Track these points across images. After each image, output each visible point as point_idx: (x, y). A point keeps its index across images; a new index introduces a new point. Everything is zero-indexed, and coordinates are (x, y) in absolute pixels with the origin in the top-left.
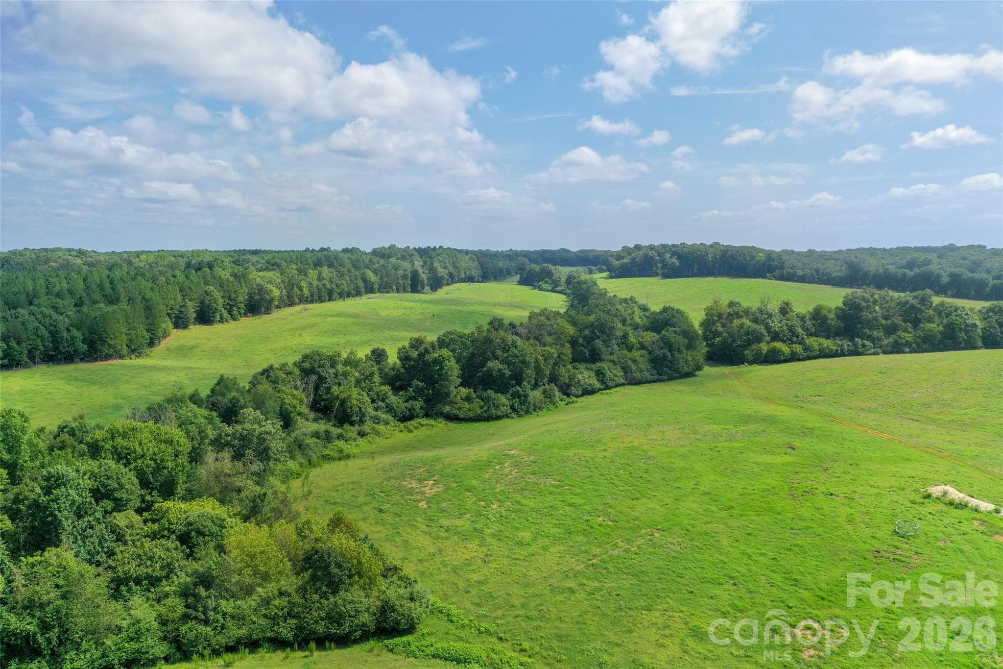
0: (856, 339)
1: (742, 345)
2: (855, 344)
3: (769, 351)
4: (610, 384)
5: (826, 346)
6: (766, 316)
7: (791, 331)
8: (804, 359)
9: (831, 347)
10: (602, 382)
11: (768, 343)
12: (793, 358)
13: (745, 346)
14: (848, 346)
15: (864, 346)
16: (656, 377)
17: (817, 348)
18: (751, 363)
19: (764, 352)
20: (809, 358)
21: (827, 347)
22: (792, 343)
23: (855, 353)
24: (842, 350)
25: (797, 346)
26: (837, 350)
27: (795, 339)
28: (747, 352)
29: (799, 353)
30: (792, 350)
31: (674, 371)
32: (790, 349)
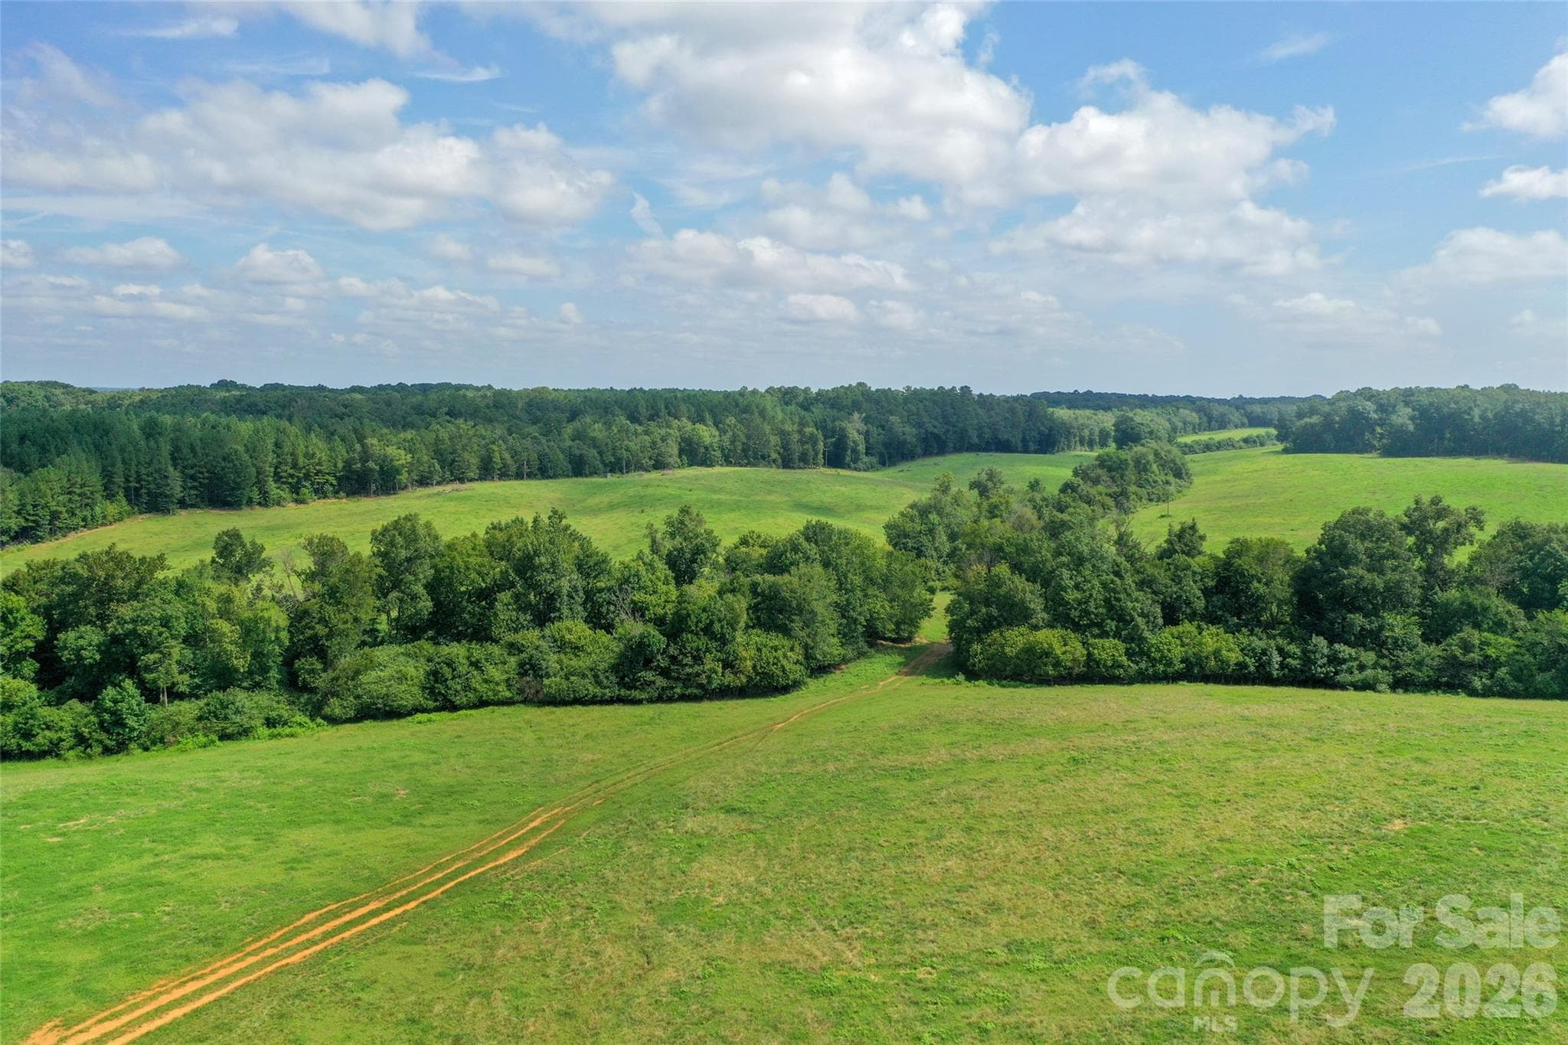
0: (1313, 639)
2: (1306, 653)
3: (1024, 651)
4: (458, 700)
5: (1209, 650)
7: (1107, 602)
8: (1131, 681)
9: (1226, 654)
10: (432, 693)
11: (1036, 628)
12: (1093, 674)
14: (1284, 656)
15: (1334, 659)
16: (617, 691)
17: (1177, 653)
19: (1013, 652)
20: (1143, 678)
21: (1217, 653)
22: (1104, 634)
23: (1303, 678)
24: (1261, 666)
25: (1109, 643)
26: (1242, 665)
27: (1111, 625)
28: (976, 647)
29: (1109, 663)
30: (1089, 655)
31: (678, 679)
32: (1088, 649)
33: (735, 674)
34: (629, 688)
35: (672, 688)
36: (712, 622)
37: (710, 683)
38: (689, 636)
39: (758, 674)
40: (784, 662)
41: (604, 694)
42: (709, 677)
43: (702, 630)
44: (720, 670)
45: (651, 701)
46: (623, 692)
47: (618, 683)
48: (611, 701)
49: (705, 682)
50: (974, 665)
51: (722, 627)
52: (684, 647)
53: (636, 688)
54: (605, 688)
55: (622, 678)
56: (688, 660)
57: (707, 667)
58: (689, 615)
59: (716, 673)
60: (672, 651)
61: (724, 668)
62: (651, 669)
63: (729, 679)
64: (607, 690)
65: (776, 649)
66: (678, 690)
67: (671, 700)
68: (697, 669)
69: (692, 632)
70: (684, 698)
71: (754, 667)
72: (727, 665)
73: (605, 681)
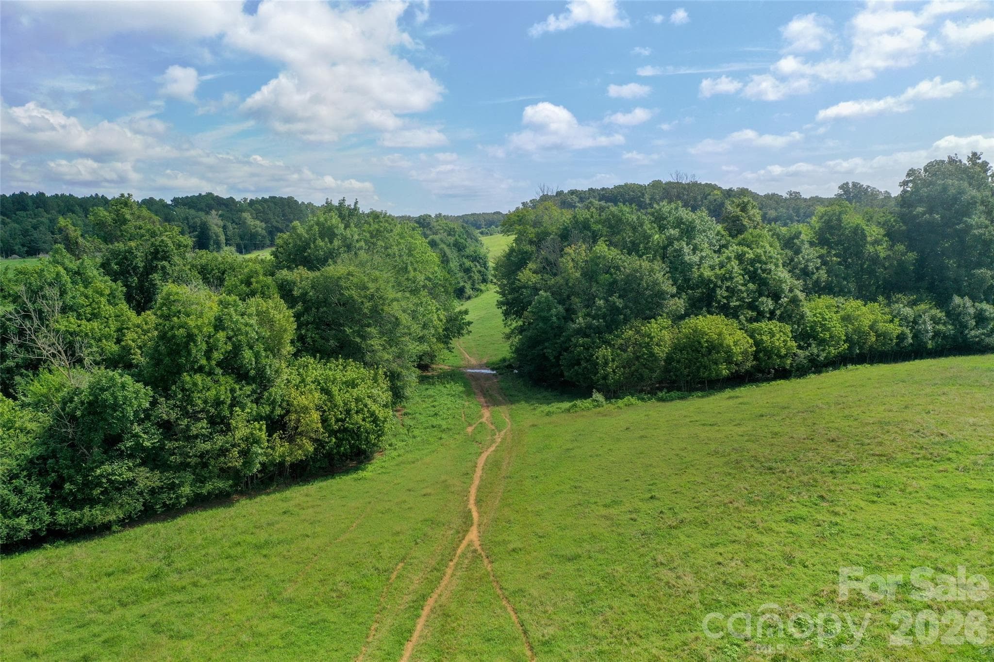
0: (957, 300)
1: (589, 326)
2: (954, 316)
3: (678, 348)
5: (866, 323)
6: (674, 232)
7: (753, 277)
8: (801, 371)
9: (882, 326)
11: (678, 318)
12: (764, 369)
13: (599, 331)
14: (935, 321)
15: (980, 319)
16: (46, 517)
17: (839, 330)
18: (613, 393)
19: (661, 352)
20: (816, 366)
21: (871, 327)
22: (760, 316)
23: (958, 344)
24: (916, 336)
25: (774, 325)
26: (901, 337)
27: (767, 304)
28: (604, 352)
29: (783, 352)
30: (757, 343)
31: (184, 466)
32: (752, 337)
33: (291, 440)
34: (76, 504)
35: (172, 487)
36: (237, 349)
37: (247, 464)
38: (198, 378)
39: (333, 433)
40: (374, 407)
41: (16, 529)
42: (244, 453)
43: (219, 364)
44: (264, 435)
45: (129, 522)
46: (63, 516)
47: (48, 499)
48: (35, 541)
49: (238, 464)
50: (605, 377)
51: (257, 355)
52: (189, 399)
53: (92, 502)
54: (17, 514)
55: (57, 486)
56: (201, 426)
57: (238, 434)
58: (191, 337)
59: (257, 442)
60: (164, 411)
61: (270, 432)
62: (121, 455)
63: (281, 450)
64: (23, 520)
65: (352, 384)
66: (186, 490)
67: (172, 512)
68: (220, 441)
69: (201, 369)
70: (200, 502)
71: (324, 421)
72: (275, 425)
73: (14, 499)
